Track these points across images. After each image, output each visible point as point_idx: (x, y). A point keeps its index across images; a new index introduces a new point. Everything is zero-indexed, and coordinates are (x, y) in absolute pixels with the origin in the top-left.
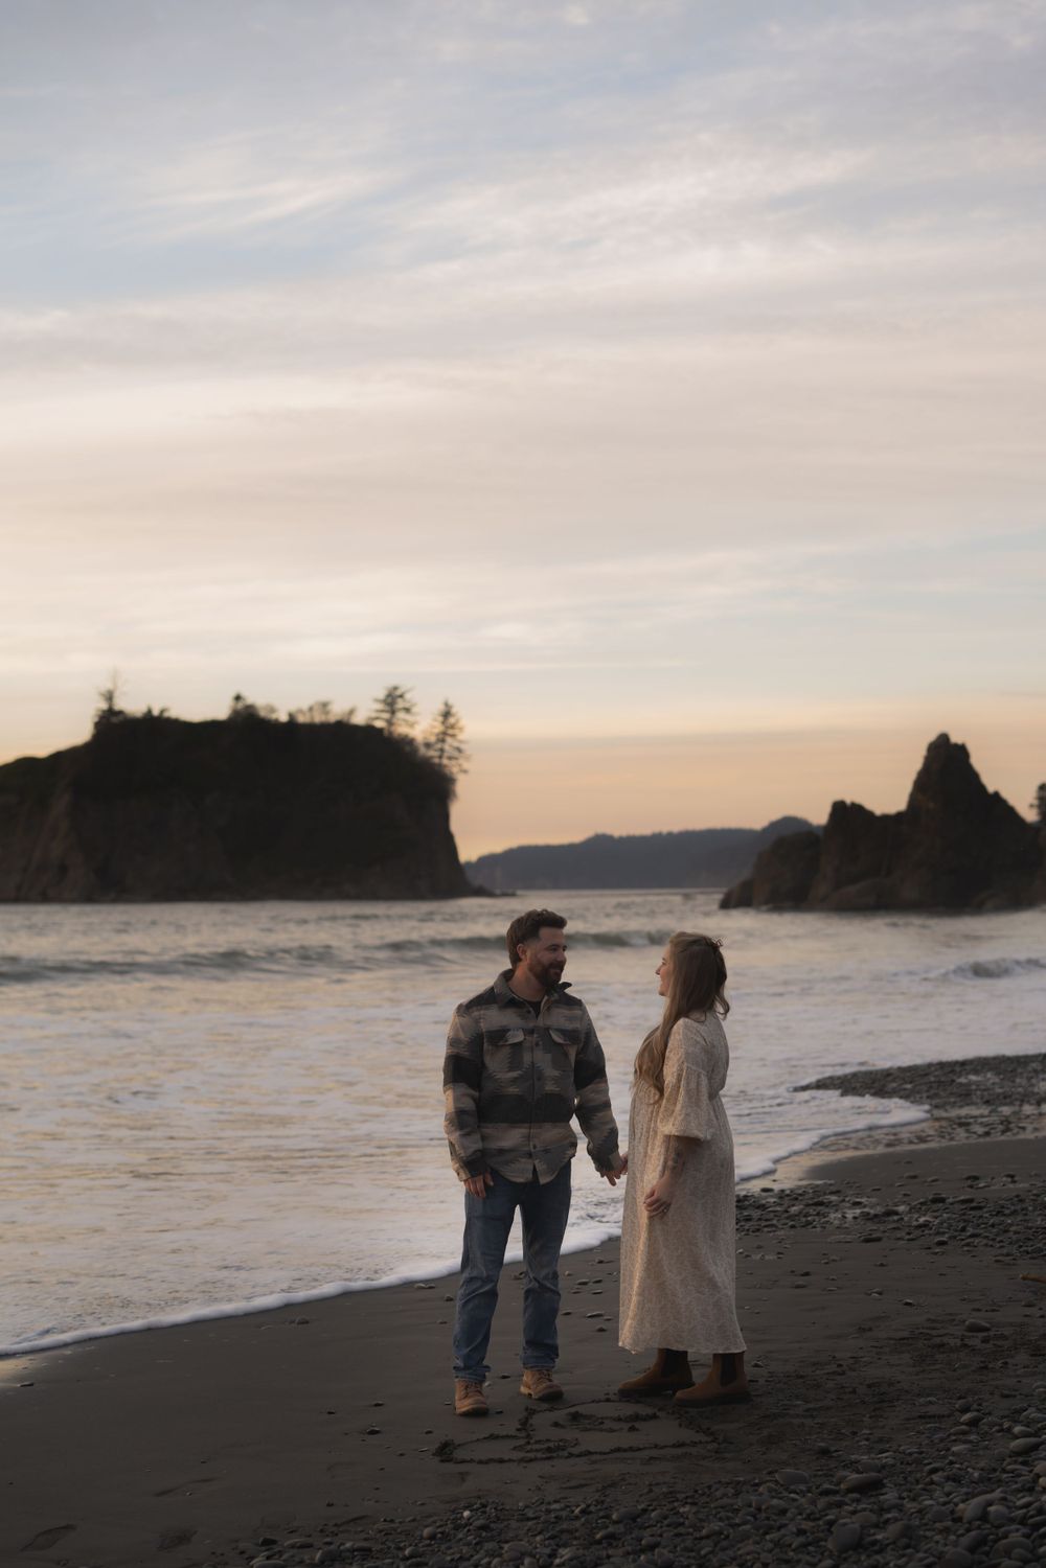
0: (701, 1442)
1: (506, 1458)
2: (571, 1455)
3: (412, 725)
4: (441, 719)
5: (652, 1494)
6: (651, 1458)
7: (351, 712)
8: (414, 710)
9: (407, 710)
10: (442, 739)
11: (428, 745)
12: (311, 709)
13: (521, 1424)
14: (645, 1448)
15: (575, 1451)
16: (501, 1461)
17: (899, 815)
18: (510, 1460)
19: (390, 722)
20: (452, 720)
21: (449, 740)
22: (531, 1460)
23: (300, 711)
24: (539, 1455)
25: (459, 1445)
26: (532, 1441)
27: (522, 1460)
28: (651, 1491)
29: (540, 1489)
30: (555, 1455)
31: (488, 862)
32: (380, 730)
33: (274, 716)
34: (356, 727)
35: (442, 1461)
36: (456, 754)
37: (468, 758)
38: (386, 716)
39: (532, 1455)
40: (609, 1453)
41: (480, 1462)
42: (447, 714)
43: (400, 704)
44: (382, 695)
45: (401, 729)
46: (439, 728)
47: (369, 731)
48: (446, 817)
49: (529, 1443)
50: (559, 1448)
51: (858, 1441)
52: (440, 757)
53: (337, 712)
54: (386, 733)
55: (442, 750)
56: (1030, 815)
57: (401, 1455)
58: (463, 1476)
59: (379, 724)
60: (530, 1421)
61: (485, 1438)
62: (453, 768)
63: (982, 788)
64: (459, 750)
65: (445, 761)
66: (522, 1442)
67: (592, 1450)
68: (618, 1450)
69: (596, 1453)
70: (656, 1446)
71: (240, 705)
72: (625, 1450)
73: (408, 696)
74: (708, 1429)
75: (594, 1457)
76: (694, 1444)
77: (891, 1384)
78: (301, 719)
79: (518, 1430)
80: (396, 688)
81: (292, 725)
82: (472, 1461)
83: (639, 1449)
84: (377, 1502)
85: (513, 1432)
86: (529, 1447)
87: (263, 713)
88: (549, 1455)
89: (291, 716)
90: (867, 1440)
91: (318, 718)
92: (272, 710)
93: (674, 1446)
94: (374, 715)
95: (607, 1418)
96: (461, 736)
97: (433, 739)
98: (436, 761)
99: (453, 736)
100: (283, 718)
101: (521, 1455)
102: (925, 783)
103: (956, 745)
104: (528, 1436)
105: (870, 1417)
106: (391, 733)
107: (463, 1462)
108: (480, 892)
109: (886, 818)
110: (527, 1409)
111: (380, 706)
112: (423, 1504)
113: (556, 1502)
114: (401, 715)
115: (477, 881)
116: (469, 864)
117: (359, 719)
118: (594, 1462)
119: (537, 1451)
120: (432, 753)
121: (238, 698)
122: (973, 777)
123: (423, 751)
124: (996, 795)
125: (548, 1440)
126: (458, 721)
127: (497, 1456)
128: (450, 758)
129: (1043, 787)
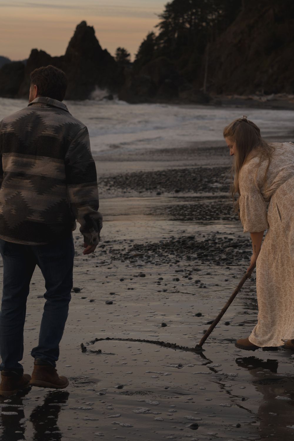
17: (62, 57)
63: (99, 47)
102: (73, 44)
103: (89, 27)
109: (56, 58)
122: (95, 42)
124: (106, 51)
129: (119, 49)
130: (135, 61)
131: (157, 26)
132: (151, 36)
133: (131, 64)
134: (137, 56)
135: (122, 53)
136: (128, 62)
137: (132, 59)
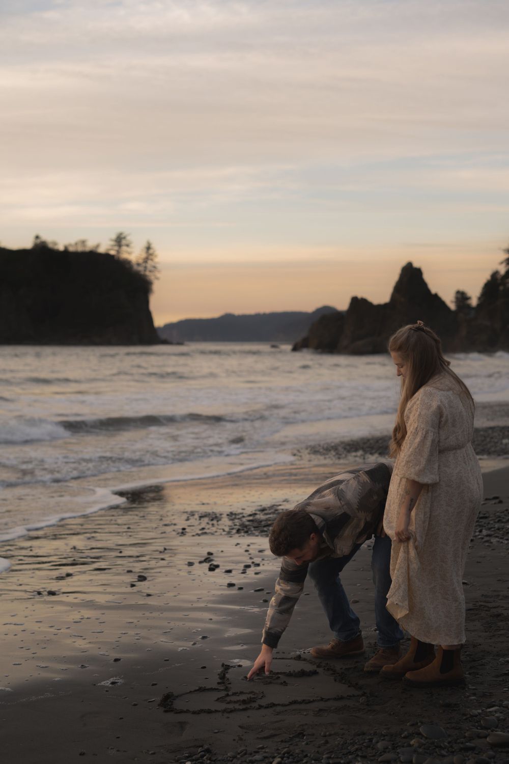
0: (354, 696)
1: (213, 709)
2: (260, 707)
3: (130, 253)
4: (145, 250)
5: (328, 745)
6: (320, 710)
7: (98, 246)
8: (132, 245)
9: (128, 246)
10: (146, 260)
11: (138, 264)
12: (76, 244)
13: (221, 679)
14: (314, 701)
15: (263, 702)
16: (209, 712)
17: (386, 305)
18: (216, 711)
19: (118, 252)
20: (151, 251)
21: (150, 262)
22: (231, 711)
23: (70, 245)
24: (237, 706)
25: (177, 697)
26: (230, 693)
27: (224, 711)
28: (327, 742)
29: (241, 739)
30: (248, 706)
31: (170, 327)
32: (113, 256)
33: (56, 247)
34: (100, 255)
35: (166, 711)
36: (153, 269)
37: (159, 272)
38: (116, 248)
39: (231, 706)
40: (288, 705)
41: (194, 713)
42: (148, 248)
43: (124, 242)
44: (114, 236)
45: (124, 256)
46: (144, 255)
47: (107, 257)
48: (147, 302)
49: (228, 695)
50: (252, 700)
51: (469, 696)
52: (145, 271)
53: (90, 245)
54: (116, 257)
55: (146, 267)
56: (452, 306)
57: (135, 705)
58: (182, 725)
59: (112, 253)
60: (227, 676)
61: (196, 691)
62: (151, 276)
63: (428, 291)
64: (155, 267)
65: (147, 273)
66: (223, 694)
67: (276, 703)
68: (295, 702)
69: (279, 705)
70: (322, 699)
71: (38, 241)
72: (300, 703)
73: (128, 238)
74: (357, 684)
75: (278, 709)
76: (349, 698)
77: (475, 646)
78: (71, 249)
79: (219, 683)
80: (121, 234)
81: (66, 253)
82: (187, 711)
83: (310, 702)
84: (118, 751)
85: (215, 686)
86: (228, 699)
87: (50, 246)
88: (244, 707)
89: (66, 248)
90: (474, 694)
91: (80, 249)
92: (55, 244)
93: (335, 699)
94: (110, 248)
95: (281, 673)
96: (156, 260)
97: (141, 261)
98: (142, 273)
99: (152, 260)
100: (61, 248)
101: (223, 706)
102: (400, 288)
103: (416, 269)
104: (227, 689)
105: (470, 674)
106: (119, 258)
107: (181, 712)
108: (165, 342)
109: (379, 306)
110: (223, 665)
111: (113, 243)
112: (154, 754)
113: (257, 752)
114: (124, 248)
115: (163, 336)
116: (159, 328)
117: (102, 250)
118: (278, 714)
119: (235, 702)
120: (141, 269)
121: (37, 237)
122: (424, 285)
123: (135, 267)
124: (436, 296)
125: (242, 693)
126: (154, 251)
127: (206, 708)
128: (150, 271)
129: (458, 292)
130: (478, 305)
131: (502, 263)
132: (495, 275)
133: (473, 308)
134: (479, 299)
135: (462, 297)
136: (469, 307)
137: (474, 302)
